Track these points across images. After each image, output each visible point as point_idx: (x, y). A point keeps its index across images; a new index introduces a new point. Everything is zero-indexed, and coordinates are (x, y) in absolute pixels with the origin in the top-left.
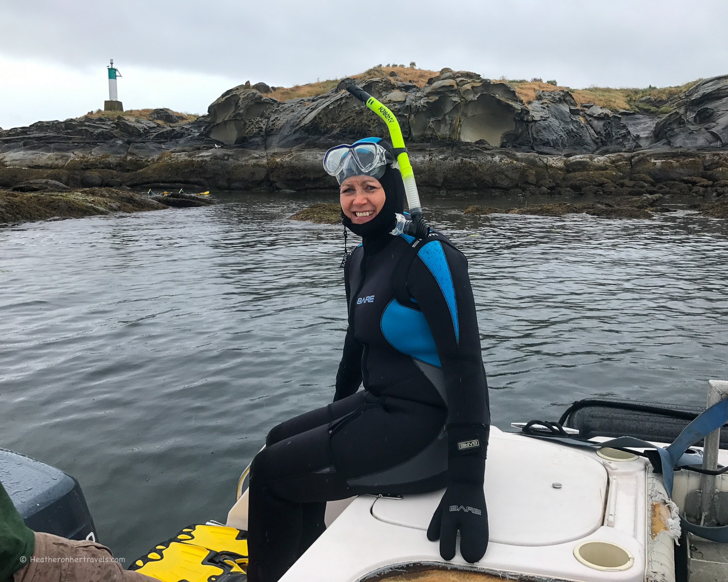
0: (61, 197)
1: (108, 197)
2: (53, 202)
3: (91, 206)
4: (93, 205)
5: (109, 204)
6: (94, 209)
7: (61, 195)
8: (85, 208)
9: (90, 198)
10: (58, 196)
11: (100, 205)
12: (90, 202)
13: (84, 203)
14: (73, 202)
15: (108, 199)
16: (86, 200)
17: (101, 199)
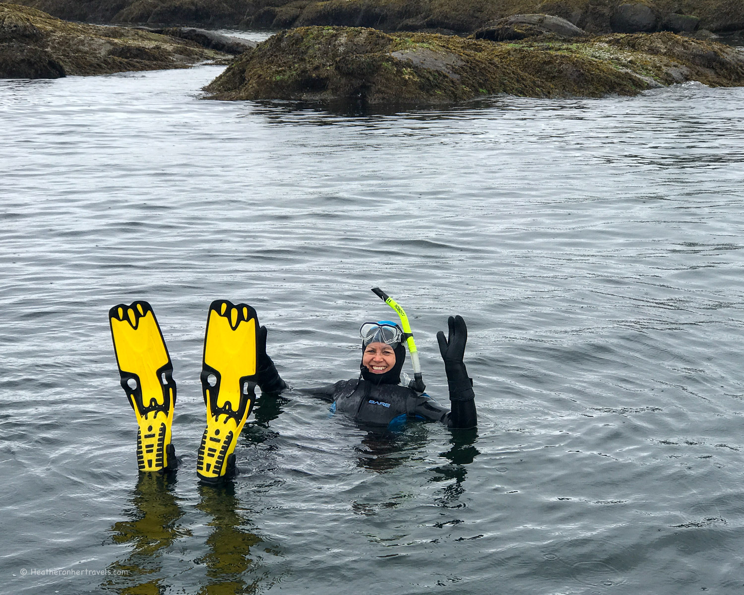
0: (566, 53)
1: (665, 54)
2: (550, 62)
3: (627, 73)
4: (629, 71)
5: (664, 69)
6: (631, 79)
7: (567, 49)
8: (612, 78)
9: (627, 56)
10: (561, 50)
11: (644, 73)
12: (624, 66)
13: (612, 67)
14: (590, 63)
15: (665, 59)
16: (617, 59)
17: (648, 57)
